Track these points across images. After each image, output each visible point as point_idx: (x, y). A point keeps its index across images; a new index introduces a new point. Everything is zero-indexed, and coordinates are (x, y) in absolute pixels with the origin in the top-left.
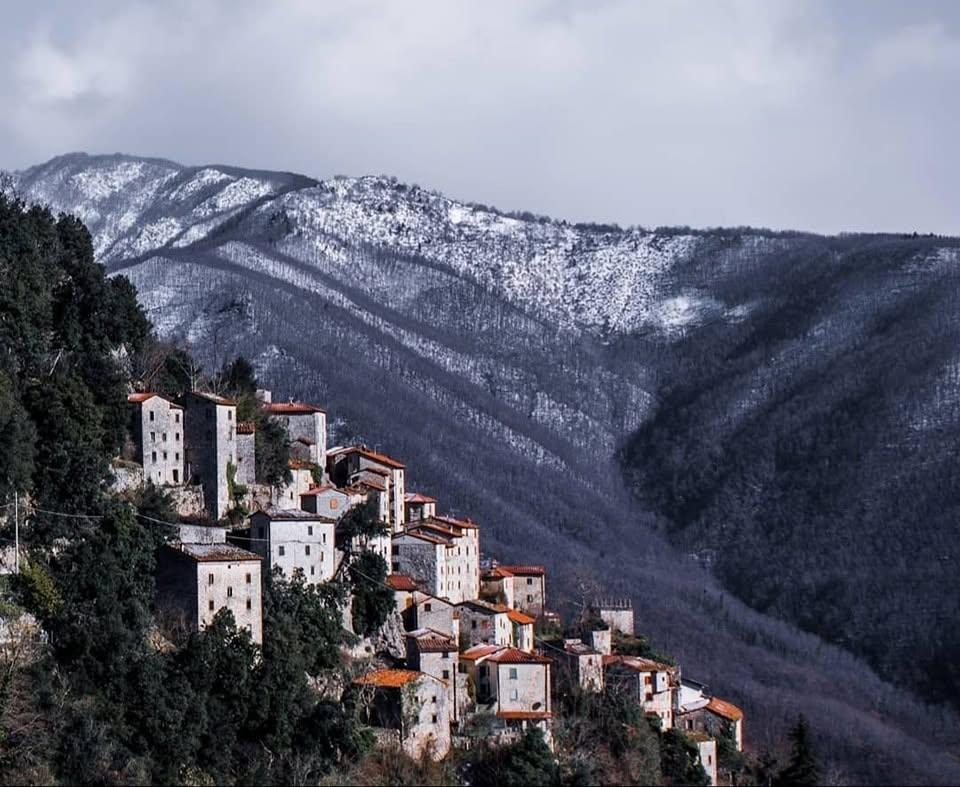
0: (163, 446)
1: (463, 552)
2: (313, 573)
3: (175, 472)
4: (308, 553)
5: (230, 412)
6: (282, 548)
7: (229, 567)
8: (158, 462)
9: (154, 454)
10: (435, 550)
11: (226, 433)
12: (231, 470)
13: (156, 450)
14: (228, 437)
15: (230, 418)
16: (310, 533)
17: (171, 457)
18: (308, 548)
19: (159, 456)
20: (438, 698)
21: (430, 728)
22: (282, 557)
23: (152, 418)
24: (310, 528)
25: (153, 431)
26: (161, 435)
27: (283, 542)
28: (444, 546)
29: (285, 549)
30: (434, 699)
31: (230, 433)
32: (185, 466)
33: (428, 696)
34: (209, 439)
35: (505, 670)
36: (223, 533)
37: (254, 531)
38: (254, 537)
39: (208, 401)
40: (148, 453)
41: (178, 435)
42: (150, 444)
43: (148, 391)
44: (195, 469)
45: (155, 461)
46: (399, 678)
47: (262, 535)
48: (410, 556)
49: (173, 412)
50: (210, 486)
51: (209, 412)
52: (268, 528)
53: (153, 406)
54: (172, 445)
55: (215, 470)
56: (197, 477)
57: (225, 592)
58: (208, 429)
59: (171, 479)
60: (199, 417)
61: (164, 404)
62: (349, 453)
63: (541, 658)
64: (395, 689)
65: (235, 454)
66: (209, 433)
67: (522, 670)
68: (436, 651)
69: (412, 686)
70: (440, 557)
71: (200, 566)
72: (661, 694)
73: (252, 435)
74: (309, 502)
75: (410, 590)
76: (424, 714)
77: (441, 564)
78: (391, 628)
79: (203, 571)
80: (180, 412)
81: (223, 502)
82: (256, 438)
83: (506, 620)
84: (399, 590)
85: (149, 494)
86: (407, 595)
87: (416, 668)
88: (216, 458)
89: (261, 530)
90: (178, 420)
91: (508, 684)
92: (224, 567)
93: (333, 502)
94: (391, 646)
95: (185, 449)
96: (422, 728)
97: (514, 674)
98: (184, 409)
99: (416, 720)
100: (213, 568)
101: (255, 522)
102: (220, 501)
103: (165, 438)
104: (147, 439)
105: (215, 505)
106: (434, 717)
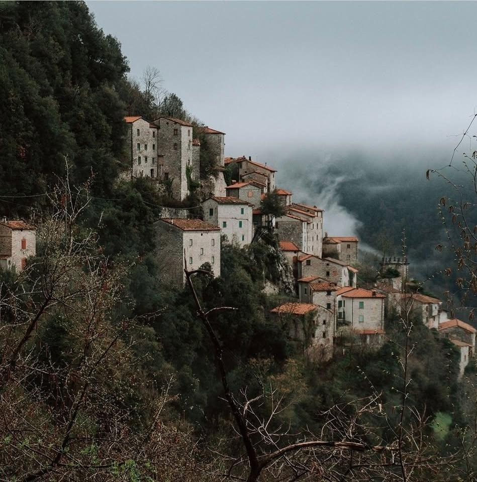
0: (145, 153)
1: (315, 227)
2: (243, 239)
3: (152, 170)
4: (240, 226)
5: (189, 131)
6: (225, 223)
7: (202, 235)
8: (142, 164)
9: (140, 158)
10: (302, 225)
11: (187, 145)
12: (188, 171)
13: (140, 155)
14: (187, 148)
15: (189, 135)
16: (242, 213)
17: (150, 160)
18: (241, 223)
19: (143, 159)
20: (327, 321)
21: (322, 341)
22: (225, 228)
23: (139, 134)
24: (242, 210)
25: (139, 142)
26: (143, 145)
27: (226, 218)
28: (306, 223)
29: (227, 223)
30: (324, 322)
31: (189, 146)
32: (158, 166)
33: (321, 320)
34: (176, 149)
35: (357, 303)
36: (185, 213)
37: (206, 211)
38: (207, 216)
39: (176, 123)
40: (136, 157)
41: (154, 145)
42: (137, 152)
43: (136, 116)
44: (165, 168)
45: (140, 163)
46: (303, 309)
47: (211, 214)
48: (286, 230)
49: (151, 130)
50: (176, 180)
51: (176, 130)
52: (216, 208)
53: (139, 125)
54: (150, 152)
55: (180, 169)
56: (167, 174)
57: (200, 251)
58: (176, 141)
59: (149, 175)
60: (169, 134)
61: (146, 124)
62: (240, 162)
63: (378, 295)
64: (302, 317)
65: (191, 159)
66: (175, 144)
67: (366, 302)
68: (323, 291)
69: (312, 314)
70: (304, 230)
71: (185, 234)
72: (434, 317)
73: (199, 147)
74: (233, 193)
75: (295, 252)
76: (318, 332)
77: (304, 235)
78: (287, 276)
79: (187, 237)
80: (155, 130)
81: (184, 192)
82: (201, 150)
83: (347, 271)
84: (287, 251)
85: (140, 184)
86: (293, 255)
87: (309, 301)
88: (180, 162)
89: (211, 210)
90: (154, 136)
91: (358, 312)
92: (199, 234)
93: (250, 193)
94: (287, 288)
95: (159, 156)
96: (318, 340)
97: (362, 306)
98: (158, 128)
99: (314, 336)
100: (192, 235)
101: (207, 205)
102: (182, 191)
103: (146, 148)
104: (135, 147)
105: (179, 193)
106: (324, 334)
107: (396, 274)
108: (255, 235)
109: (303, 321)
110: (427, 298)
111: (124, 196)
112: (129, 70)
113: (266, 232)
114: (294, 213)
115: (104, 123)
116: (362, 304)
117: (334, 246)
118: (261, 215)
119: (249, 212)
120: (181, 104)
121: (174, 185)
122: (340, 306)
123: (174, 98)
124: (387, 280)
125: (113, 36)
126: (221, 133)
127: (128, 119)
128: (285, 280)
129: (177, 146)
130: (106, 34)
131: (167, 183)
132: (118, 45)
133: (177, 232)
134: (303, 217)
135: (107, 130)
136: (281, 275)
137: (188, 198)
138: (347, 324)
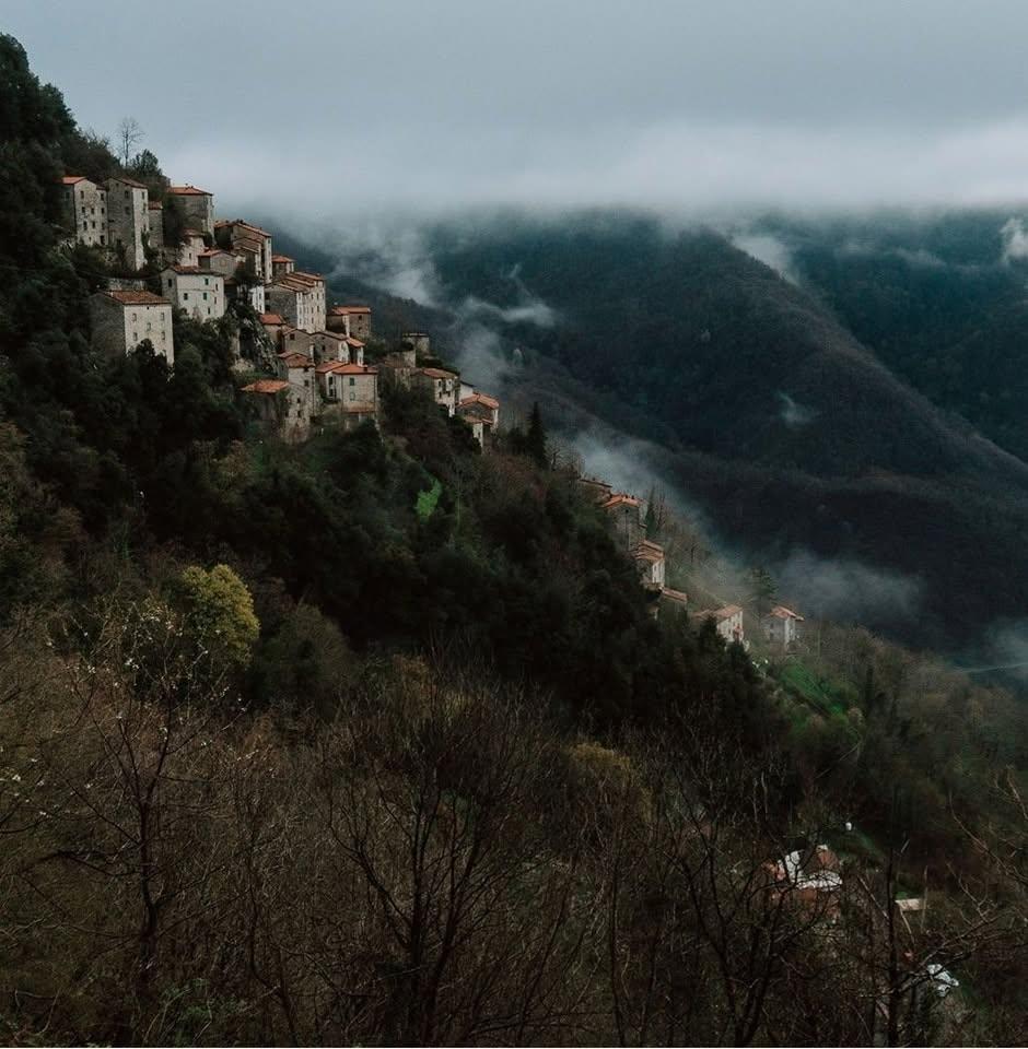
0: (92, 217)
1: (315, 297)
2: (209, 312)
3: (102, 237)
4: (205, 298)
5: (143, 194)
6: (186, 295)
7: (148, 308)
8: (88, 230)
9: (85, 223)
10: (296, 296)
11: (141, 209)
12: (144, 238)
13: (86, 220)
14: (142, 212)
15: (143, 197)
16: (207, 283)
17: (99, 226)
18: (205, 295)
19: (89, 225)
20: (302, 399)
21: (297, 421)
22: (186, 301)
23: (83, 197)
24: (207, 280)
25: (83, 206)
26: (90, 209)
27: (186, 290)
28: (302, 294)
29: (188, 296)
30: (299, 401)
31: (144, 209)
32: (110, 232)
33: (295, 399)
34: (128, 214)
35: (347, 380)
36: (141, 283)
37: (165, 281)
38: (165, 286)
39: (127, 184)
40: (80, 223)
41: (103, 210)
42: (82, 216)
43: (79, 176)
44: (117, 235)
45: (86, 229)
46: (273, 387)
47: (170, 285)
48: (278, 301)
49: (99, 193)
50: (130, 248)
51: (127, 192)
52: (175, 280)
53: (83, 188)
54: (98, 216)
55: (134, 236)
56: (119, 241)
57: (146, 327)
58: (127, 205)
59: (99, 242)
60: (119, 197)
61: (92, 186)
62: (230, 227)
63: (370, 371)
64: (272, 395)
65: (147, 225)
66: (127, 209)
67: (357, 379)
68: (299, 367)
69: (284, 392)
70: (299, 301)
71: (126, 308)
72: (449, 393)
73: (159, 212)
74: (204, 262)
75: (279, 325)
76: (292, 411)
77: (299, 306)
78: (266, 352)
79: (128, 311)
80: (104, 192)
81: (140, 260)
82: (163, 214)
83: (345, 345)
84: (272, 324)
85: (82, 252)
86: (276, 328)
87: (285, 379)
88: (134, 227)
89: (170, 281)
90: (102, 199)
91: (349, 389)
92: (145, 308)
93: (223, 262)
94: (266, 364)
95: (109, 221)
96: (291, 420)
97: (352, 382)
98: (107, 190)
99: (287, 415)
100: (136, 309)
101: (166, 275)
102: (138, 260)
103: (93, 211)
104: (79, 212)
105: (134, 262)
106: (299, 413)
107: (409, 347)
108: (229, 306)
109: (274, 399)
110: (441, 372)
111: (52, 267)
112: (75, 123)
113: (241, 303)
114: (290, 283)
115: (34, 184)
116: (352, 380)
117: (339, 318)
118: (235, 286)
119: (220, 282)
120: (156, 161)
121: (127, 254)
122: (331, 383)
123: (147, 154)
124: (398, 354)
125: (53, 85)
126: (206, 194)
127: (67, 180)
128: (265, 356)
129: (129, 210)
130: (43, 83)
131: (121, 251)
132: (60, 94)
133: (117, 305)
134: (299, 287)
135: (38, 193)
136: (260, 351)
137: (145, 267)
138: (336, 401)
